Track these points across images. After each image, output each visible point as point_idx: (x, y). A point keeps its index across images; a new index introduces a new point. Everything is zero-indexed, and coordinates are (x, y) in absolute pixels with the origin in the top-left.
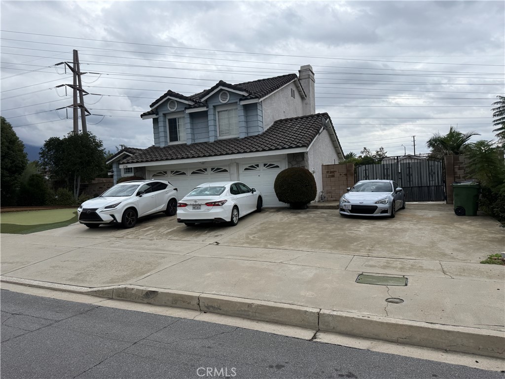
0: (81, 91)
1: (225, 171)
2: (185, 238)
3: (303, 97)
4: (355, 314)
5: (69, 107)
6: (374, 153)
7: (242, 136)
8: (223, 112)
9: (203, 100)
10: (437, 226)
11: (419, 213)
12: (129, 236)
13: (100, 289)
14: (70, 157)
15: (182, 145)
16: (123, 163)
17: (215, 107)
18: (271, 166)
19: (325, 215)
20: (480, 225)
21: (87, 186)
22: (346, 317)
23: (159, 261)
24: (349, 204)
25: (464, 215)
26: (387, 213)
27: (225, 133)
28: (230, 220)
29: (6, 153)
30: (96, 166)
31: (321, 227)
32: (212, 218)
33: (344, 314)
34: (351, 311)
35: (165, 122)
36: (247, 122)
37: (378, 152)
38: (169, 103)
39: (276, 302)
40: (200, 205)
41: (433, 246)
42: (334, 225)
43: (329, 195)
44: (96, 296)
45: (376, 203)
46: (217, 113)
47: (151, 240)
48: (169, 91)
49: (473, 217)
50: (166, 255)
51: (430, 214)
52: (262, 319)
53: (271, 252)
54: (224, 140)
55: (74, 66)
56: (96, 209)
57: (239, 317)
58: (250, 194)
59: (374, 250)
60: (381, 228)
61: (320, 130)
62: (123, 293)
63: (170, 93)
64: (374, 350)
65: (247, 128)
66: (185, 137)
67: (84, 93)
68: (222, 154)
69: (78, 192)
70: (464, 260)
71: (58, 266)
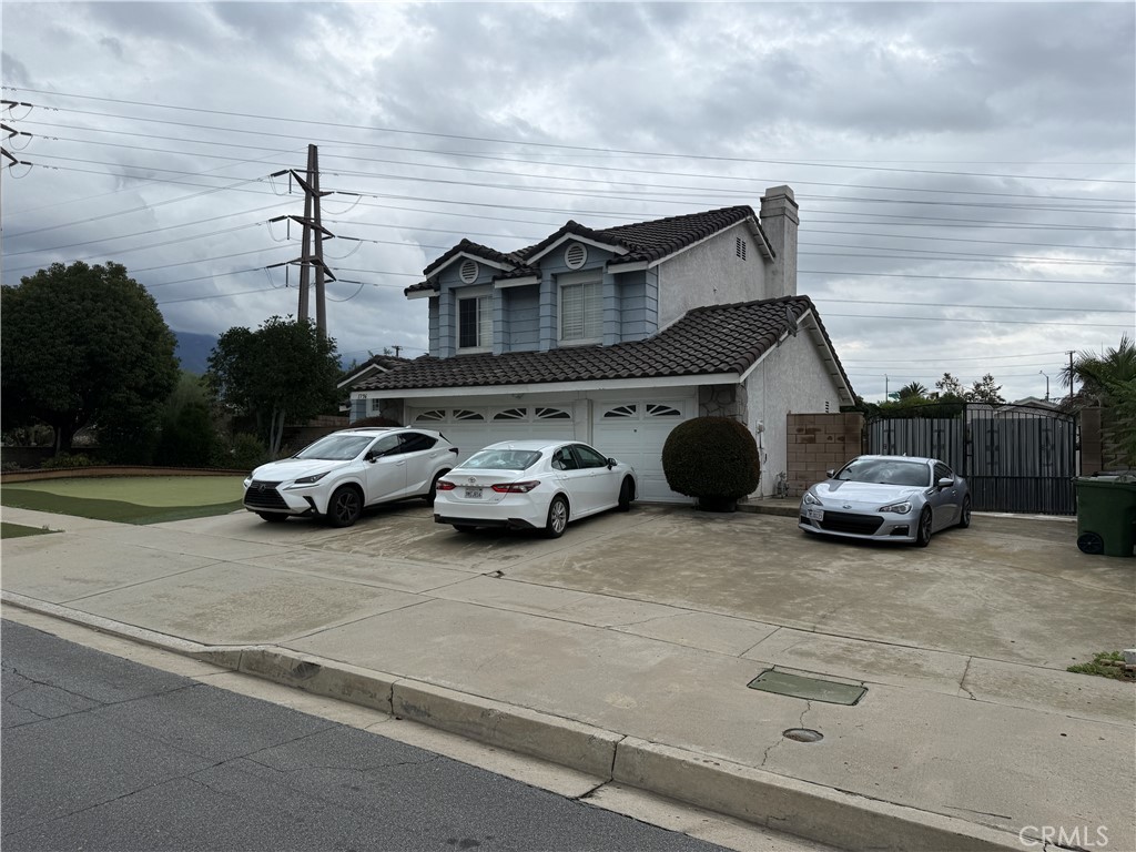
0: (319, 230)
1: (565, 416)
2: (439, 556)
3: (767, 258)
4: (692, 754)
5: (292, 262)
6: (969, 388)
7: (609, 341)
8: (572, 289)
9: (530, 262)
10: (1015, 575)
11: (993, 540)
12: (334, 546)
13: (220, 649)
14: (267, 369)
15: (482, 355)
16: (359, 389)
17: (555, 277)
18: (662, 411)
19: (768, 528)
20: (1123, 579)
21: (299, 432)
22: (669, 759)
23: (361, 602)
24: (820, 507)
25: (1100, 552)
26: (907, 534)
27: (575, 334)
28: (545, 526)
29: (138, 358)
30: (320, 390)
31: (742, 557)
32: (504, 517)
33: (667, 752)
34: (689, 748)
35: (452, 305)
36: (621, 312)
37: (978, 386)
38: (463, 265)
39: (541, 712)
40: (481, 489)
41: (978, 621)
42: (776, 554)
43: (799, 482)
44: (210, 663)
45: (881, 510)
46: (559, 291)
47: (373, 556)
48: (465, 241)
49: (1119, 560)
50: (380, 590)
51: (1018, 544)
52: (505, 745)
53: (600, 602)
54: (571, 349)
55: (309, 178)
56: (278, 483)
57: (462, 735)
58: (604, 470)
59: (834, 618)
60: (880, 568)
61: (780, 335)
62: (258, 662)
63: (466, 246)
64: (697, 836)
65: (621, 323)
66: (490, 338)
67: (324, 235)
68: (555, 380)
69: (278, 442)
70: (1031, 661)
71: (166, 596)
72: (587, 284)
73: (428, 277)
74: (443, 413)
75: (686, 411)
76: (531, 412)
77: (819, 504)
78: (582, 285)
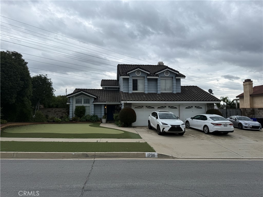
72: (167, 80)
73: (128, 73)
74: (143, 107)
75: (204, 108)
76: (167, 107)
77: (249, 124)
78: (166, 80)
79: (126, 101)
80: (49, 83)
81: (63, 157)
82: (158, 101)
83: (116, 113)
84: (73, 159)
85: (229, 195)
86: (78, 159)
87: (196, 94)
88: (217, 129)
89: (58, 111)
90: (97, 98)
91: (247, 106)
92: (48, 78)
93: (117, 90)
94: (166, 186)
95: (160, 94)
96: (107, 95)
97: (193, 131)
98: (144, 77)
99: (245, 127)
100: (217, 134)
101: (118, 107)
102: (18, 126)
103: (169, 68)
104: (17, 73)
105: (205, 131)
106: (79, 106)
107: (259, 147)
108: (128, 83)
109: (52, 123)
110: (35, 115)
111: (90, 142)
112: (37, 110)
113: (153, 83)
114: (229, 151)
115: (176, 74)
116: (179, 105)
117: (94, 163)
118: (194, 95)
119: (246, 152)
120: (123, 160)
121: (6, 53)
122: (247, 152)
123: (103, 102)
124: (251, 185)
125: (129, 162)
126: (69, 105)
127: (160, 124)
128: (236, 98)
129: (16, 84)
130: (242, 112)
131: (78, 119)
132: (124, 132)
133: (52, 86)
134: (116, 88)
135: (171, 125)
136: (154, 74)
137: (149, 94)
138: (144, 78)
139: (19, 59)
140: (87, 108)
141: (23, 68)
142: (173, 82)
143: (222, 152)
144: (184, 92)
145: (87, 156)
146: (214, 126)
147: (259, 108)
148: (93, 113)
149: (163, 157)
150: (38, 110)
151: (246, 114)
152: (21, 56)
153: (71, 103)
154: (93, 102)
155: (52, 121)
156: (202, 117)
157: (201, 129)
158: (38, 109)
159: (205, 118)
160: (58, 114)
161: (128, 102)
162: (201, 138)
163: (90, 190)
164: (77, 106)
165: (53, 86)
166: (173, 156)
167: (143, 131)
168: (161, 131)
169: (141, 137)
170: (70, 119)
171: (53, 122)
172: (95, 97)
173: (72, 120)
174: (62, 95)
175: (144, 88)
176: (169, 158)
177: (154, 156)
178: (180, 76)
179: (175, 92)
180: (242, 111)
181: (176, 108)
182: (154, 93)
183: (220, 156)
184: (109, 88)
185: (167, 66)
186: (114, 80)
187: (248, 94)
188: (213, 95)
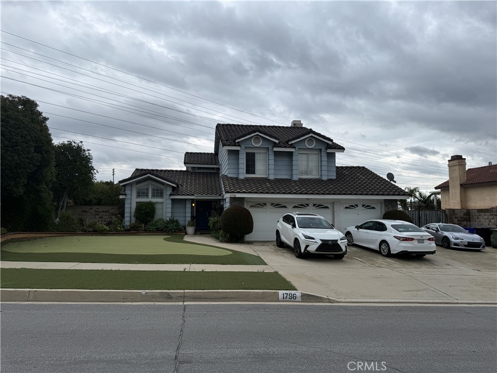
8: (302, 155)
17: (301, 149)
18: (368, 207)
24: (464, 241)
27: (303, 173)
38: (253, 138)
56: (337, 241)
72: (310, 154)
73: (237, 141)
74: (265, 204)
75: (378, 208)
76: (311, 205)
77: (462, 239)
78: (308, 154)
79: (235, 194)
80: (87, 157)
81: (124, 299)
82: (294, 193)
83: (215, 216)
84: (144, 303)
85: (447, 369)
86: (152, 303)
87: (365, 181)
88: (405, 247)
89: (103, 212)
90: (178, 186)
91: (454, 206)
92: (85, 147)
93: (214, 173)
94: (328, 353)
95: (297, 181)
96: (195, 181)
97: (359, 250)
98: (268, 148)
99: (455, 244)
100: (406, 257)
101: (217, 204)
102: (29, 239)
103: (314, 133)
104: (29, 137)
105: (384, 251)
106: (143, 202)
107: (484, 281)
108: (238, 159)
109: (92, 235)
110: (60, 218)
111: (170, 271)
112: (62, 209)
113: (284, 161)
114: (430, 288)
115: (328, 144)
116: (333, 202)
117: (184, 310)
118: (359, 183)
119: (462, 291)
120: (238, 304)
121: (8, 98)
122: (464, 291)
123: (189, 195)
124: (482, 352)
125: (250, 308)
126: (123, 200)
127: (300, 237)
128: (434, 190)
129: (27, 158)
130: (448, 216)
131: (141, 227)
132: (231, 253)
133: (91, 164)
134: (213, 169)
135: (321, 240)
136: (286, 144)
137: (278, 181)
138: (268, 150)
139: (32, 110)
140: (158, 207)
141: (39, 128)
142: (321, 158)
143: (418, 291)
144: (342, 178)
145: (169, 297)
146: (399, 243)
147: (478, 208)
148: (169, 215)
149: (310, 299)
150: (64, 209)
151: (456, 220)
152: (36, 105)
153: (127, 196)
154: (170, 195)
155: (91, 229)
156: (377, 226)
157: (375, 247)
158: (65, 207)
159: (382, 228)
160: (101, 218)
161: (238, 195)
162: (377, 265)
163: (190, 362)
164: (140, 202)
165: (94, 164)
166: (330, 298)
167: (267, 251)
168: (303, 251)
169: (265, 261)
170: (126, 227)
171: (94, 231)
172: (175, 186)
173: (129, 228)
174: (105, 181)
175: (267, 169)
176: (323, 302)
177: (295, 298)
178: (335, 148)
179: (325, 178)
180: (448, 214)
181: (328, 208)
182: (286, 179)
183: (415, 298)
184: (199, 168)
185: (311, 130)
186: (208, 154)
187: (458, 183)
188: (396, 184)
